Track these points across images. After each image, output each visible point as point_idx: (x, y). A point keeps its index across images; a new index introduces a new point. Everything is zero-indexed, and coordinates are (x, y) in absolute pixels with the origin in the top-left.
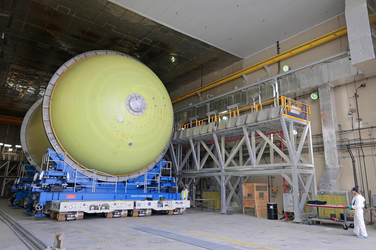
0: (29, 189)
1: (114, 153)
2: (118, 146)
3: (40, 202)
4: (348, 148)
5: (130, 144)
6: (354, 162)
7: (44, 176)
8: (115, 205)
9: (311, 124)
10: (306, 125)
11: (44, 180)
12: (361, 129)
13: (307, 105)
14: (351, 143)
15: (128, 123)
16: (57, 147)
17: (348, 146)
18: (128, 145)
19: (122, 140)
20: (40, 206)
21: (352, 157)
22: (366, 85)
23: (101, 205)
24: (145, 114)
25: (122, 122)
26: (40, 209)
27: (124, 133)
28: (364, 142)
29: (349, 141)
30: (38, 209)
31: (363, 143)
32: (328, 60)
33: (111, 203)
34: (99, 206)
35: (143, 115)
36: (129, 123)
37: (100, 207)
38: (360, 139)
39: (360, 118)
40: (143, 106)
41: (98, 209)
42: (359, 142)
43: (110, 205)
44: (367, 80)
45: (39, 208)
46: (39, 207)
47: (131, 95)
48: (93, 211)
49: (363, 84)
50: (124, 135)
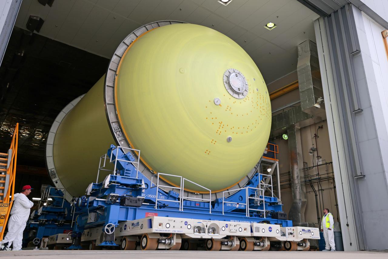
0: (86, 204)
1: (208, 152)
2: (214, 142)
3: (110, 221)
4: (310, 183)
5: (229, 140)
6: (316, 195)
7: (110, 182)
8: (227, 227)
9: (279, 162)
10: (274, 163)
11: (112, 188)
12: (319, 165)
13: (275, 145)
14: (312, 178)
15: (227, 108)
16: (122, 143)
17: (310, 181)
18: (226, 140)
19: (219, 132)
20: (111, 227)
21: (315, 191)
22: (323, 127)
23: (208, 226)
24: (247, 98)
25: (220, 105)
26: (110, 233)
27: (222, 122)
28: (322, 176)
29: (311, 177)
30: (108, 232)
31: (321, 178)
32: (292, 105)
33: (220, 224)
34: (205, 228)
35: (244, 99)
36: (229, 108)
37: (207, 228)
38: (318, 174)
39: (318, 156)
40: (245, 86)
41: (205, 233)
42: (318, 177)
43: (220, 227)
44: (324, 122)
45: (110, 231)
46: (109, 229)
47: (229, 70)
48: (197, 236)
49: (320, 126)
50: (222, 125)
